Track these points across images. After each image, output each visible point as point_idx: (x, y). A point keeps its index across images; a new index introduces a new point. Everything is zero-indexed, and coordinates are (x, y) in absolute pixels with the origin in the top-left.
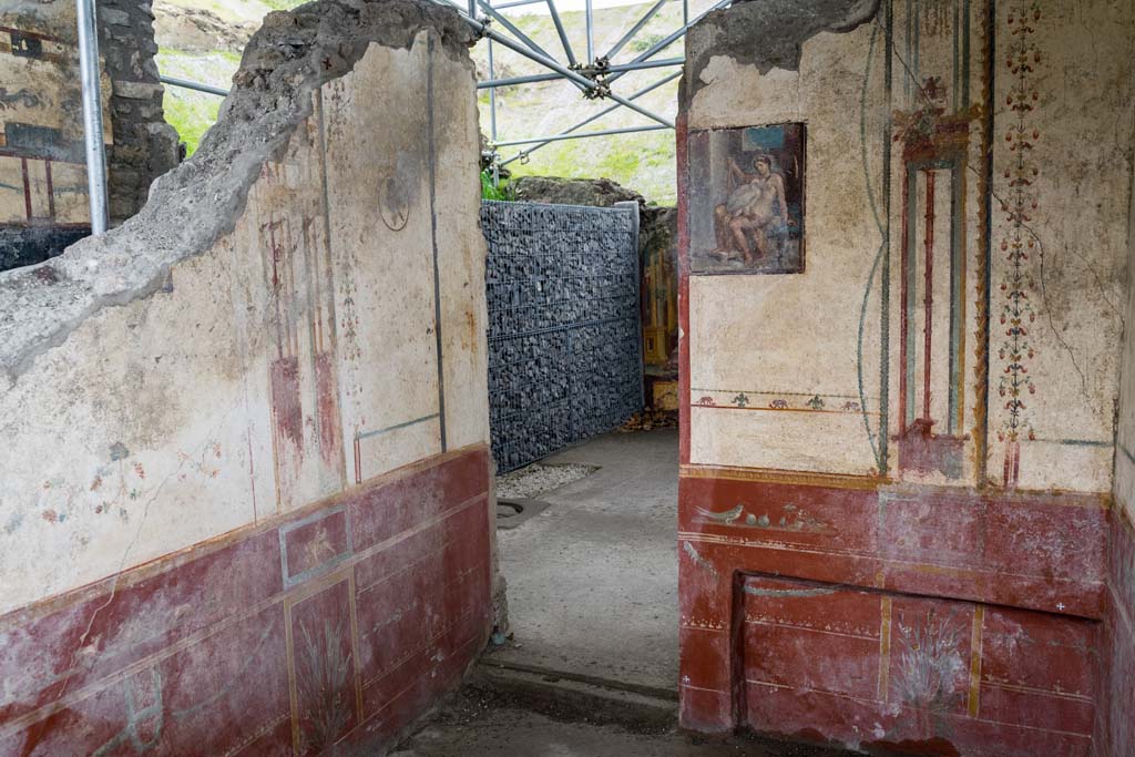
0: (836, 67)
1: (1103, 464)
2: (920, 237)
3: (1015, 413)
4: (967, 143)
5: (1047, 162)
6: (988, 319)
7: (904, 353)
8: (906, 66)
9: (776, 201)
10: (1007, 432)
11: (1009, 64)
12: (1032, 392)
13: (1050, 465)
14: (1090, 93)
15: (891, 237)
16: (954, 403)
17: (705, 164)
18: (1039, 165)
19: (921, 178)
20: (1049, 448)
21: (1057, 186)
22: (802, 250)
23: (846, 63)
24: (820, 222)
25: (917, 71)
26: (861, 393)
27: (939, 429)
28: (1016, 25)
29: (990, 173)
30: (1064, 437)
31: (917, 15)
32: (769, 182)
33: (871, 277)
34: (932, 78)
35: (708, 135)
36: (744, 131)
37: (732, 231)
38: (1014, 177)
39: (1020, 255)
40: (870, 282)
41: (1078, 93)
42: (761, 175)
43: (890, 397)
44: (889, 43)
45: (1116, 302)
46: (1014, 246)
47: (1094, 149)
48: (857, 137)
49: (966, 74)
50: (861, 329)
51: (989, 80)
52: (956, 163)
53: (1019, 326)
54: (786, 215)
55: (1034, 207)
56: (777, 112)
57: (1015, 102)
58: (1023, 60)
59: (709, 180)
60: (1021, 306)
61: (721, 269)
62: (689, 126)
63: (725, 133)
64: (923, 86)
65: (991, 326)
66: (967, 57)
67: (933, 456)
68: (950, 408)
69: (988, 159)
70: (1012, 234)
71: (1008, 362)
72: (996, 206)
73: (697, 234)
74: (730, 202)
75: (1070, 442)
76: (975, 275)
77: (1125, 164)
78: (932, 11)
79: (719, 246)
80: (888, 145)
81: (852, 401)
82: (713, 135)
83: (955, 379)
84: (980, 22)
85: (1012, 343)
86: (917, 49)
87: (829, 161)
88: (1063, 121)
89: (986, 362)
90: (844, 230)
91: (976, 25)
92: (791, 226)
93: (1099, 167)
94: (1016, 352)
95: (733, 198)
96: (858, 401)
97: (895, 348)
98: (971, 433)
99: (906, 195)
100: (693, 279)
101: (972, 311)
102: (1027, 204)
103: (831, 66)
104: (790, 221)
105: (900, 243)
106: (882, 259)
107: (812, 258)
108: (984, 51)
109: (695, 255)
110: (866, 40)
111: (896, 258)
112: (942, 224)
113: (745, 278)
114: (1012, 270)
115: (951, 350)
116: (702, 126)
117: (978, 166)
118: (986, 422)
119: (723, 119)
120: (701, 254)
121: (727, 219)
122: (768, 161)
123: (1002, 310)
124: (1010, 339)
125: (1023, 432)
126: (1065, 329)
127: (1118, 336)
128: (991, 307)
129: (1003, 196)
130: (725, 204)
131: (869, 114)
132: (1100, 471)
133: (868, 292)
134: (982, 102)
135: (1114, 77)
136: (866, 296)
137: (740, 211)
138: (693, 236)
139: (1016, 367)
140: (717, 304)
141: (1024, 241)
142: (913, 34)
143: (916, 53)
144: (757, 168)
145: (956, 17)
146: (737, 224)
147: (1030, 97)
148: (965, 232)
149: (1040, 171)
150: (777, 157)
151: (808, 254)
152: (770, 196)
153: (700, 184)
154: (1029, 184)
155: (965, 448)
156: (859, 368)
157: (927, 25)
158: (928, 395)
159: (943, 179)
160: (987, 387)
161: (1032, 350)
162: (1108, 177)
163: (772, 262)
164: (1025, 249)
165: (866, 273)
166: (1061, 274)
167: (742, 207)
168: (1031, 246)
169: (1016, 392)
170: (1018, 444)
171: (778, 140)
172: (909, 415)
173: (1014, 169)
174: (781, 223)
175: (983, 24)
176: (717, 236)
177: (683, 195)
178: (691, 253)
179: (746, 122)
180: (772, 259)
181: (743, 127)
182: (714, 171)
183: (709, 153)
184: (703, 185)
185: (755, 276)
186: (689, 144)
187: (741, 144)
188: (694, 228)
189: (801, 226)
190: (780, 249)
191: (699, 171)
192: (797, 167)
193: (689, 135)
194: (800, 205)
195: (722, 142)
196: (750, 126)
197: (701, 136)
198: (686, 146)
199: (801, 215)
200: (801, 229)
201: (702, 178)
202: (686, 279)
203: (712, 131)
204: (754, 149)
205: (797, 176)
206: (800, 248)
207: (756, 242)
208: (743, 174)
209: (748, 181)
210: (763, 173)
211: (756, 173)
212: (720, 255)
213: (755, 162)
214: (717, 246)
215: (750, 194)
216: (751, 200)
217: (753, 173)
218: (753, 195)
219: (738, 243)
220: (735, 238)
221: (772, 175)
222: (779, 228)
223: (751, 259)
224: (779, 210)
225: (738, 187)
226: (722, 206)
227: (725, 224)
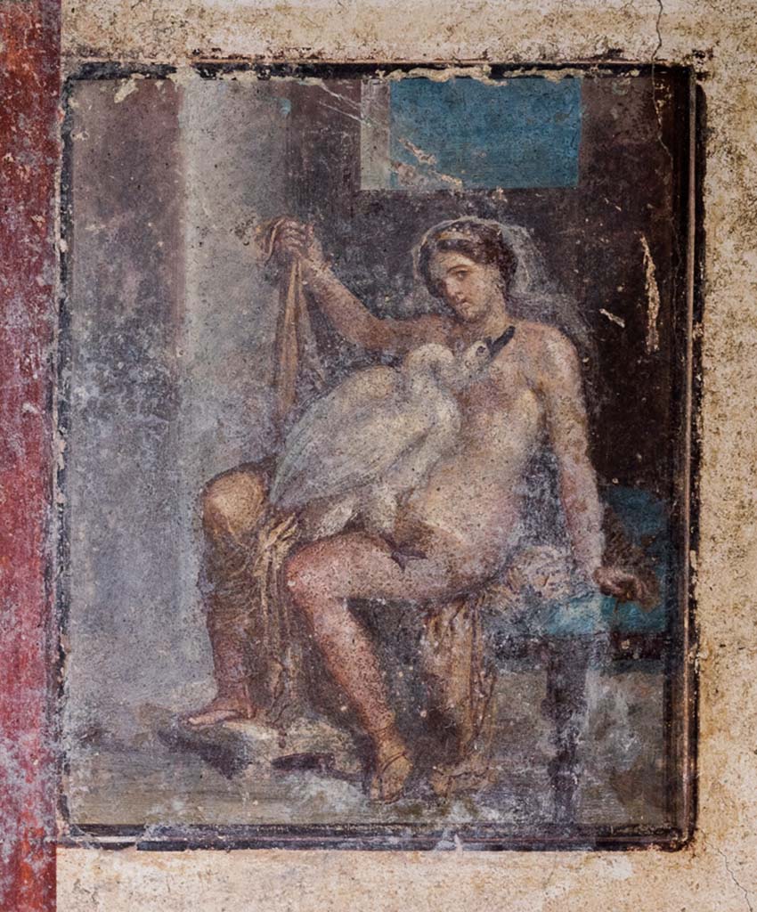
9: (541, 464)
17: (149, 245)
22: (677, 725)
32: (505, 365)
36: (371, 87)
37: (299, 616)
42: (459, 325)
54: (595, 543)
59: (168, 341)
61: (245, 814)
62: (67, 41)
63: (265, 92)
73: (101, 622)
74: (290, 459)
79: (224, 690)
82: (202, 100)
92: (619, 596)
95: (307, 437)
100: (78, 865)
104: (618, 573)
109: (93, 736)
113: (368, 866)
116: (140, 43)
119: (255, 19)
120: (123, 728)
121: (271, 547)
122: (497, 254)
130: (264, 467)
137: (345, 511)
138: (77, 641)
144: (437, 289)
146: (329, 579)
150: (544, 235)
152: (508, 436)
153: (126, 352)
163: (522, 786)
167: (360, 486)
171: (552, 144)
176: (217, 638)
177: (27, 406)
178: (69, 726)
179: (384, 44)
180: (522, 770)
181: (370, 69)
182: (204, 290)
183: (175, 190)
184: (143, 360)
185: (430, 855)
186: (66, 137)
187: (354, 156)
188: (90, 590)
189: (672, 602)
190: (560, 720)
191: (119, 284)
192: (653, 292)
193: (68, 89)
194: (671, 490)
195: (248, 137)
196: (406, 68)
197: (133, 98)
198: (50, 148)
199: (679, 548)
200: (673, 619)
201: (136, 324)
202: (38, 865)
203: (194, 75)
204: (422, 185)
205: (652, 341)
206: (670, 715)
207: (429, 677)
208: (363, 314)
209: (389, 353)
210: (470, 312)
211: (435, 313)
212: (235, 737)
213: (426, 252)
214: (212, 693)
215: (399, 422)
216: (404, 453)
217: (418, 314)
218: (419, 428)
219: (331, 677)
220: (318, 658)
221: (519, 326)
222: (554, 607)
223: (402, 766)
224: (555, 510)
225: (331, 383)
226: (244, 479)
227: (260, 574)
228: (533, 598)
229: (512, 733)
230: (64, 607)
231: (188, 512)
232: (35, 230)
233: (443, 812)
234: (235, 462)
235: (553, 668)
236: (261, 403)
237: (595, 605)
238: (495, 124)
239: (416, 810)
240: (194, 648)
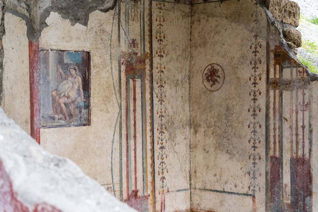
0: (101, 28)
1: (188, 197)
2: (132, 108)
3: (163, 182)
4: (145, 68)
5: (168, 79)
6: (154, 143)
7: (127, 161)
8: (125, 32)
9: (79, 90)
10: (161, 190)
11: (157, 38)
12: (167, 172)
13: (174, 201)
14: (178, 53)
15: (122, 108)
16: (145, 181)
17: (47, 68)
18: (166, 79)
19: (131, 81)
20: (173, 194)
21: (171, 89)
22: (89, 114)
23: (104, 26)
24: (96, 101)
25: (129, 35)
26: (113, 182)
27: (140, 194)
28: (158, 22)
29: (152, 82)
30: (177, 189)
31: (128, 10)
32: (76, 80)
33: (115, 127)
34: (133, 39)
35: (49, 53)
36: (65, 52)
37: (60, 105)
38: (159, 84)
39: (162, 116)
40: (115, 129)
41: (175, 53)
42: (72, 76)
43: (123, 182)
44: (119, 21)
45: (188, 133)
46: (160, 112)
47: (180, 75)
48: (109, 61)
49: (144, 39)
50: (112, 151)
51: (151, 43)
52: (142, 77)
53: (163, 145)
54: (83, 97)
55: (165, 96)
56: (78, 45)
57: (159, 54)
58: (160, 37)
59: (48, 77)
60: (163, 137)
61: (55, 124)
62: (40, 47)
63: (56, 53)
64: (131, 42)
65: (155, 146)
66: (144, 33)
67: (139, 206)
68: (143, 183)
69: (151, 76)
70: (159, 107)
71: (160, 161)
72: (155, 96)
73: (43, 106)
74: (59, 89)
75: (179, 191)
76: (149, 124)
77: (188, 81)
78: (133, 10)
79: (54, 112)
80: (120, 66)
81: (109, 186)
82: (51, 53)
83: (144, 170)
84: (148, 19)
85: (161, 153)
86: (128, 25)
87: (99, 72)
88: (172, 63)
89: (154, 162)
90: (105, 104)
91: (146, 19)
92: (85, 102)
93: (182, 82)
94: (162, 156)
95: (60, 87)
96: (112, 186)
97: (124, 159)
98: (150, 193)
99: (127, 89)
100: (42, 130)
101: (149, 140)
102: (163, 95)
103: (99, 27)
104: (85, 100)
105: (125, 111)
106: (119, 118)
107: (93, 118)
108: (149, 31)
109: (43, 117)
110: (111, 17)
111: (124, 118)
112: (139, 103)
113: (65, 129)
114: (160, 122)
115: (143, 158)
116: (46, 47)
117: (149, 79)
118: (155, 187)
119: (55, 45)
120: (45, 116)
121: (57, 98)
122: (75, 69)
123: (158, 139)
124: (160, 151)
125: (165, 189)
126: (175, 145)
127: (189, 147)
128: (154, 138)
129: (157, 92)
130: (57, 90)
131: (113, 51)
132: (187, 200)
133: (114, 134)
134: (149, 52)
135: (184, 48)
136: (114, 135)
137: (63, 94)
138: (41, 108)
139: (163, 162)
140: (53, 143)
141: (163, 110)
142: (127, 18)
143: (128, 27)
144: (70, 73)
145: (141, 15)
146: (62, 101)
147: (162, 52)
148: (146, 106)
149: (166, 82)
150: (79, 67)
151: (92, 116)
152: (76, 87)
153: (45, 78)
154: (163, 87)
155: (149, 200)
156: (112, 170)
157: (132, 16)
158: (136, 178)
159: (138, 82)
160: (154, 172)
161: (167, 155)
162: (184, 86)
163: (78, 120)
164: (163, 114)
165: (113, 125)
166: (173, 123)
167: (64, 92)
168: (165, 112)
169: (163, 173)
170: (164, 195)
171: (79, 59)
172: (130, 189)
173: (159, 81)
174: (81, 101)
175: (149, 19)
176: (53, 107)
177: (37, 84)
178: (41, 116)
179: (66, 48)
180: (77, 119)
181: (65, 51)
182: (51, 72)
183: (49, 62)
184: (46, 79)
185: (70, 127)
186: (40, 56)
187: (63, 59)
188: (42, 102)
189: (89, 102)
190: (80, 114)
191: (44, 71)
192: (87, 73)
193: (40, 52)
194: (89, 92)
195: (55, 57)
196: (68, 51)
197: (45, 53)
198: (38, 58)
199: (89, 97)
200: (89, 104)
201: (46, 76)
202: (38, 130)
203: (50, 51)
204: (69, 62)
205: (87, 78)
206: (89, 113)
207: (70, 110)
208: (64, 75)
209: (67, 79)
210: (73, 75)
211: (70, 75)
212: (55, 117)
213: (69, 69)
214: (53, 112)
215: (67, 86)
216: (68, 88)
217: (69, 75)
218: (69, 86)
219: (62, 110)
220: (61, 108)
221: (77, 76)
222: (80, 103)
223: (68, 119)
224: (80, 94)
225: (62, 81)
226: (55, 91)
227: (56, 100)
228: (78, 102)
229: (77, 115)
230: (40, 104)
231: (50, 94)
232: (37, 66)
233: (71, 123)
234: (54, 89)
235: (80, 109)
236: (56, 83)
237: (83, 103)
238: (75, 57)
239: (69, 123)
240: (51, 108)
